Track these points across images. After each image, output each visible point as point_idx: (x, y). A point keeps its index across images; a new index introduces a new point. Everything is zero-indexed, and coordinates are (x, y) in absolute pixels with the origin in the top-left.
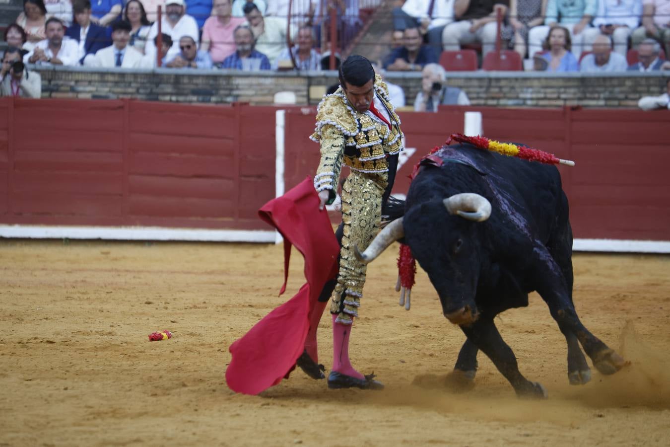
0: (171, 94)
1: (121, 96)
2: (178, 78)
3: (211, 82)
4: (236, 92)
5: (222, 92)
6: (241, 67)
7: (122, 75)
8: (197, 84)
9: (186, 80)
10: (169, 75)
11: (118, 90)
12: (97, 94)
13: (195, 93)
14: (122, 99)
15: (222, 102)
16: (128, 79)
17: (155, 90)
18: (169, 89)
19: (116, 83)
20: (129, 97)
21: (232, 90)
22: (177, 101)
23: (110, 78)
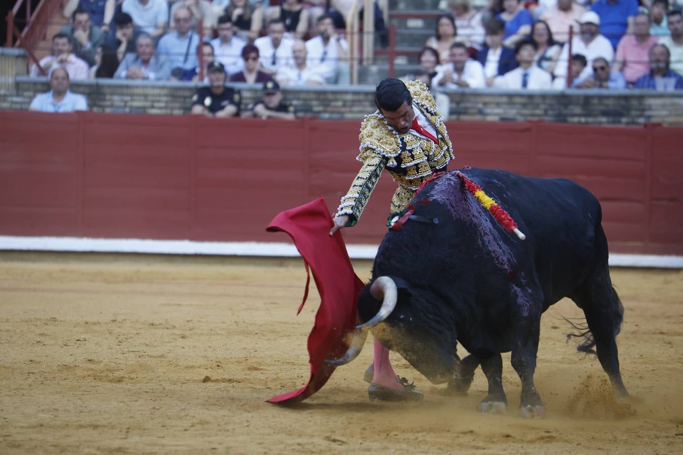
0: (580, 115)
1: (529, 118)
2: (587, 99)
3: (623, 102)
4: (648, 113)
5: (634, 113)
6: (654, 87)
7: (531, 96)
8: (607, 106)
9: (596, 101)
10: (578, 97)
11: (526, 112)
12: (505, 116)
13: (605, 114)
14: (530, 122)
15: (634, 123)
16: (537, 100)
17: (565, 112)
18: (578, 110)
19: (524, 105)
20: (535, 119)
21: (643, 110)
22: (587, 123)
23: (518, 100)
